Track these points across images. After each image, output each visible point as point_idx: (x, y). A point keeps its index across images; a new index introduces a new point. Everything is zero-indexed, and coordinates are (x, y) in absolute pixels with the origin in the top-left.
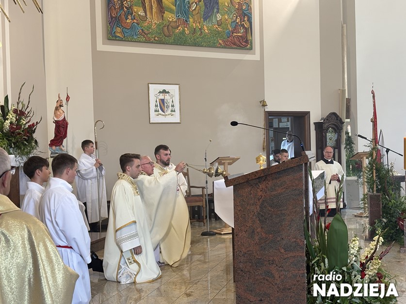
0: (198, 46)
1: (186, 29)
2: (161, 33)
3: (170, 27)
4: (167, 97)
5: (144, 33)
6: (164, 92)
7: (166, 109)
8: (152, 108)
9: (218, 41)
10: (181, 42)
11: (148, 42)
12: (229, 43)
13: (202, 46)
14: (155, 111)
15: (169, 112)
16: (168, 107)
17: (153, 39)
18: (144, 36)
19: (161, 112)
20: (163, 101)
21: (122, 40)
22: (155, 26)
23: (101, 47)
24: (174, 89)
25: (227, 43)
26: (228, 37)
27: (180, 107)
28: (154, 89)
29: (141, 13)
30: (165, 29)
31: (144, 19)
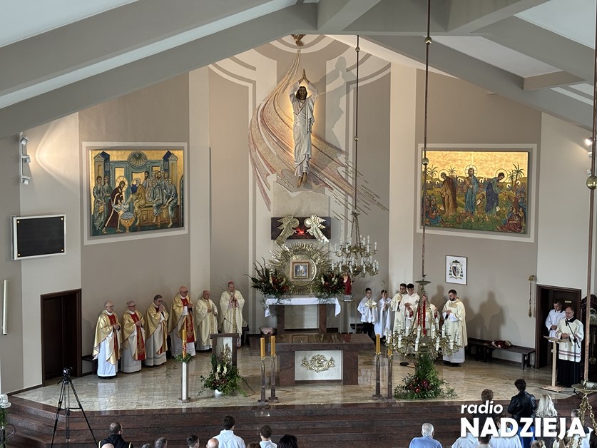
0: (481, 230)
1: (472, 218)
2: (454, 221)
3: (461, 217)
4: (458, 265)
5: (443, 221)
6: (456, 262)
7: (457, 274)
8: (448, 272)
10: (469, 227)
11: (446, 227)
12: (505, 228)
13: (484, 230)
14: (450, 274)
15: (459, 276)
16: (458, 272)
17: (449, 226)
18: (443, 223)
19: (453, 275)
20: (455, 268)
22: (451, 217)
23: (419, 230)
24: (463, 260)
25: (503, 228)
26: (505, 224)
27: (467, 273)
28: (450, 259)
29: (442, 208)
30: (457, 219)
31: (443, 212)
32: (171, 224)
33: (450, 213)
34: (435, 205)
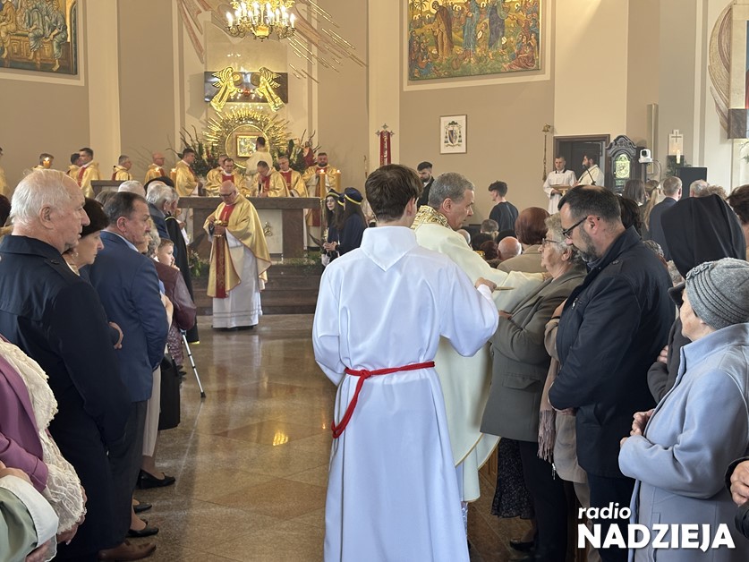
1: (472, 59)
2: (450, 68)
3: (458, 60)
5: (436, 70)
6: (453, 123)
7: (454, 140)
8: (443, 139)
10: (466, 74)
11: (439, 77)
14: (446, 142)
15: (457, 143)
16: (456, 137)
17: (443, 75)
18: (436, 73)
19: (450, 143)
20: (452, 132)
21: (419, 79)
22: (445, 62)
23: (407, 88)
24: (461, 120)
25: (512, 67)
26: (513, 60)
27: (466, 137)
28: (445, 121)
29: (434, 52)
30: (454, 62)
31: (436, 56)
32: (58, 66)
33: (444, 57)
34: (426, 48)
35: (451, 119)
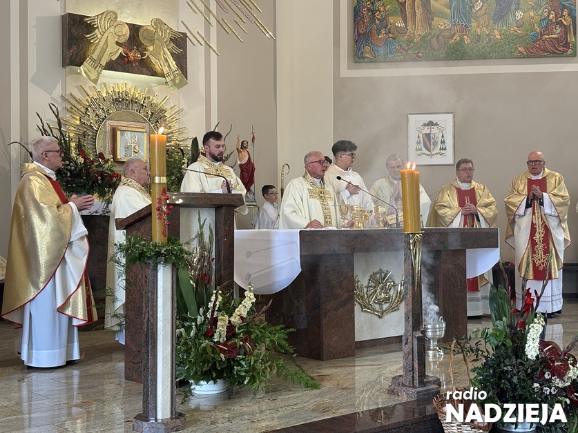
0: (485, 58)
1: (465, 37)
2: (427, 47)
3: (441, 37)
4: (435, 130)
5: (403, 49)
6: (431, 124)
7: (432, 147)
9: (516, 49)
11: (408, 60)
12: (535, 50)
13: (490, 58)
14: (416, 150)
15: (437, 150)
16: (435, 144)
17: (415, 56)
18: (402, 53)
20: (428, 136)
22: (419, 39)
25: (532, 51)
26: (534, 42)
27: (454, 143)
28: (416, 121)
29: (400, 24)
30: (434, 41)
31: (403, 31)
33: (417, 32)
35: (427, 118)
